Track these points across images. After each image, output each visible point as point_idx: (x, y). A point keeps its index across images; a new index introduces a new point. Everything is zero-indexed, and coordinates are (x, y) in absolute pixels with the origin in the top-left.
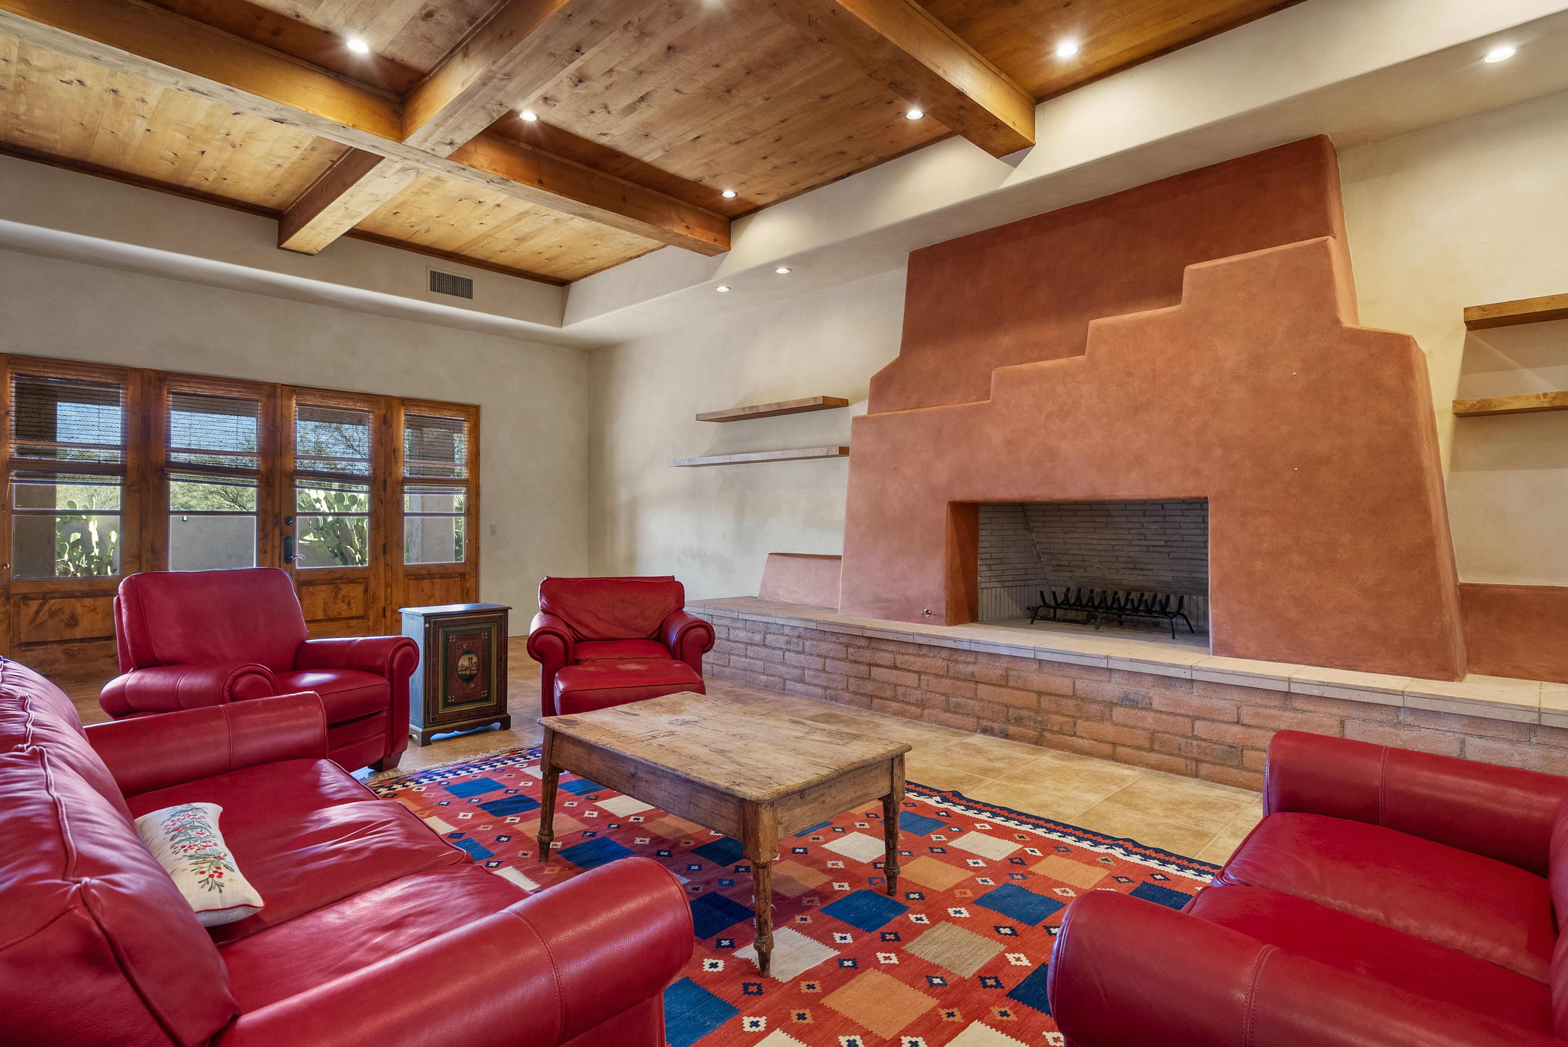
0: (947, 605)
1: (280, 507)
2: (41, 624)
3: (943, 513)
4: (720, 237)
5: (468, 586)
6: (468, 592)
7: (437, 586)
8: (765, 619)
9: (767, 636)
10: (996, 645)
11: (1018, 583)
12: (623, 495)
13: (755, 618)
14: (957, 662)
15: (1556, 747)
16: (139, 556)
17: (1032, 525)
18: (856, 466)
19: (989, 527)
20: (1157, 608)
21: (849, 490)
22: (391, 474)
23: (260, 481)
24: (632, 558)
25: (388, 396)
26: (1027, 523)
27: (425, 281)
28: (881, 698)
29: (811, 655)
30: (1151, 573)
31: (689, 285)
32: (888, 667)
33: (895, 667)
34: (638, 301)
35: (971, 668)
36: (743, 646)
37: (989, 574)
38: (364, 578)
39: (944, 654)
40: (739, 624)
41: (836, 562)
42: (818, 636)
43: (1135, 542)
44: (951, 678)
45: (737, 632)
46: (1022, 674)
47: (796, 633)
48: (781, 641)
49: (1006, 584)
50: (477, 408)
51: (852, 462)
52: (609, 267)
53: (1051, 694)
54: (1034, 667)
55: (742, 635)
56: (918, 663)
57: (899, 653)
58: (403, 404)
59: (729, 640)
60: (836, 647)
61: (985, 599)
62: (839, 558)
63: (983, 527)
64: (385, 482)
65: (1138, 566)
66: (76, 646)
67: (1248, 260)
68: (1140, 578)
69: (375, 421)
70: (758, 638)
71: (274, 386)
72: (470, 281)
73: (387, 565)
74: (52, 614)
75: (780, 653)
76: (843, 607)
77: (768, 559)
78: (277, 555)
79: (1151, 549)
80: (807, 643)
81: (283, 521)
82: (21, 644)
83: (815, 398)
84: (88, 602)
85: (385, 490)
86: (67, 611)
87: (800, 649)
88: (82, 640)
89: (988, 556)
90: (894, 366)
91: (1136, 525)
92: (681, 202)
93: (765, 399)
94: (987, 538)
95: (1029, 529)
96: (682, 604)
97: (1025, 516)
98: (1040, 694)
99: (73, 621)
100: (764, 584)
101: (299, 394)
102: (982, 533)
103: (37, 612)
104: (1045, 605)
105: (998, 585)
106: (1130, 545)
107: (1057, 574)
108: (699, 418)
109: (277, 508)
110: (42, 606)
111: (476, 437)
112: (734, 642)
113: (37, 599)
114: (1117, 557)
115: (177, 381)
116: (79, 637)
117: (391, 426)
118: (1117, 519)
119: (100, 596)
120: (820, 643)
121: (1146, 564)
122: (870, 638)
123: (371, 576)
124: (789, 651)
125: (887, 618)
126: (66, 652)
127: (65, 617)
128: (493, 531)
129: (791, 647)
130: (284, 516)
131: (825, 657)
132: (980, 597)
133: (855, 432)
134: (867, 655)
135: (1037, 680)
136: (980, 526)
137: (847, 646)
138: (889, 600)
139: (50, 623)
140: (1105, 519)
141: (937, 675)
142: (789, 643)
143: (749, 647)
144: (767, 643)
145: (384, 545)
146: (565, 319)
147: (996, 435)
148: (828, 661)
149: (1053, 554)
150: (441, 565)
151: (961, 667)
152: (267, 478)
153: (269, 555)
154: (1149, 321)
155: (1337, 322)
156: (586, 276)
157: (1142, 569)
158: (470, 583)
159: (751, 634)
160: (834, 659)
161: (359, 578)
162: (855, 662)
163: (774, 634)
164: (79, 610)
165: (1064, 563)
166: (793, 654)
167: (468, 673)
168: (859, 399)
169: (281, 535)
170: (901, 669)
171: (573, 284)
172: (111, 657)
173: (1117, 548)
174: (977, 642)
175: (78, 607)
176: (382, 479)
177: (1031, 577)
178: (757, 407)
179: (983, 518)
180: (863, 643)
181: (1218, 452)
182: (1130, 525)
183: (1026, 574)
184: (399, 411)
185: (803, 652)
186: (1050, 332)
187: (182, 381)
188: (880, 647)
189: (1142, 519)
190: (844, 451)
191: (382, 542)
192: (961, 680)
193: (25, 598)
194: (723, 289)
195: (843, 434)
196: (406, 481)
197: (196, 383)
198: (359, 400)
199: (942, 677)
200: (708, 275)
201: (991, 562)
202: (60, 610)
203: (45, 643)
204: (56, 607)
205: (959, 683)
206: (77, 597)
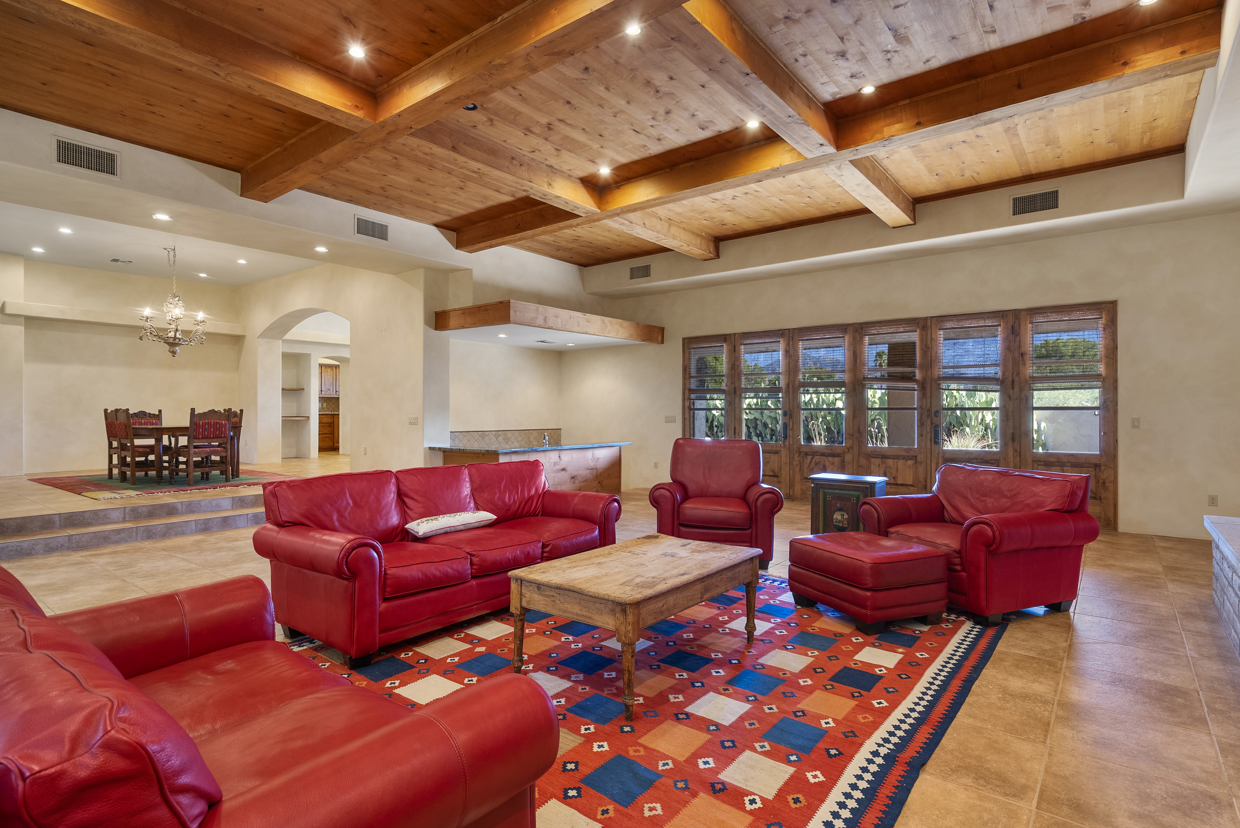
1: (931, 404)
2: (811, 469)
5: (1104, 476)
6: (1104, 483)
22: (1018, 374)
23: (918, 386)
25: (1015, 310)
27: (1008, 207)
38: (996, 460)
50: (1114, 303)
58: (1032, 314)
64: (1013, 381)
69: (1004, 332)
72: (1056, 192)
73: (1015, 451)
78: (929, 438)
81: (933, 414)
82: (805, 478)
84: (830, 459)
85: (1013, 388)
99: (824, 469)
101: (944, 322)
103: (811, 462)
109: (929, 405)
110: (812, 459)
111: (1113, 332)
115: (869, 327)
117: (1019, 335)
119: (835, 456)
123: (1001, 459)
128: (1135, 424)
130: (933, 410)
150: (1072, 455)
152: (923, 384)
153: (924, 437)
158: (1106, 474)
161: (991, 460)
167: (841, 525)
169: (932, 424)
175: (826, 461)
176: (1010, 379)
184: (1026, 320)
187: (870, 327)
193: (807, 454)
196: (1034, 379)
197: (879, 326)
198: (989, 318)
204: (817, 461)
206: (826, 456)
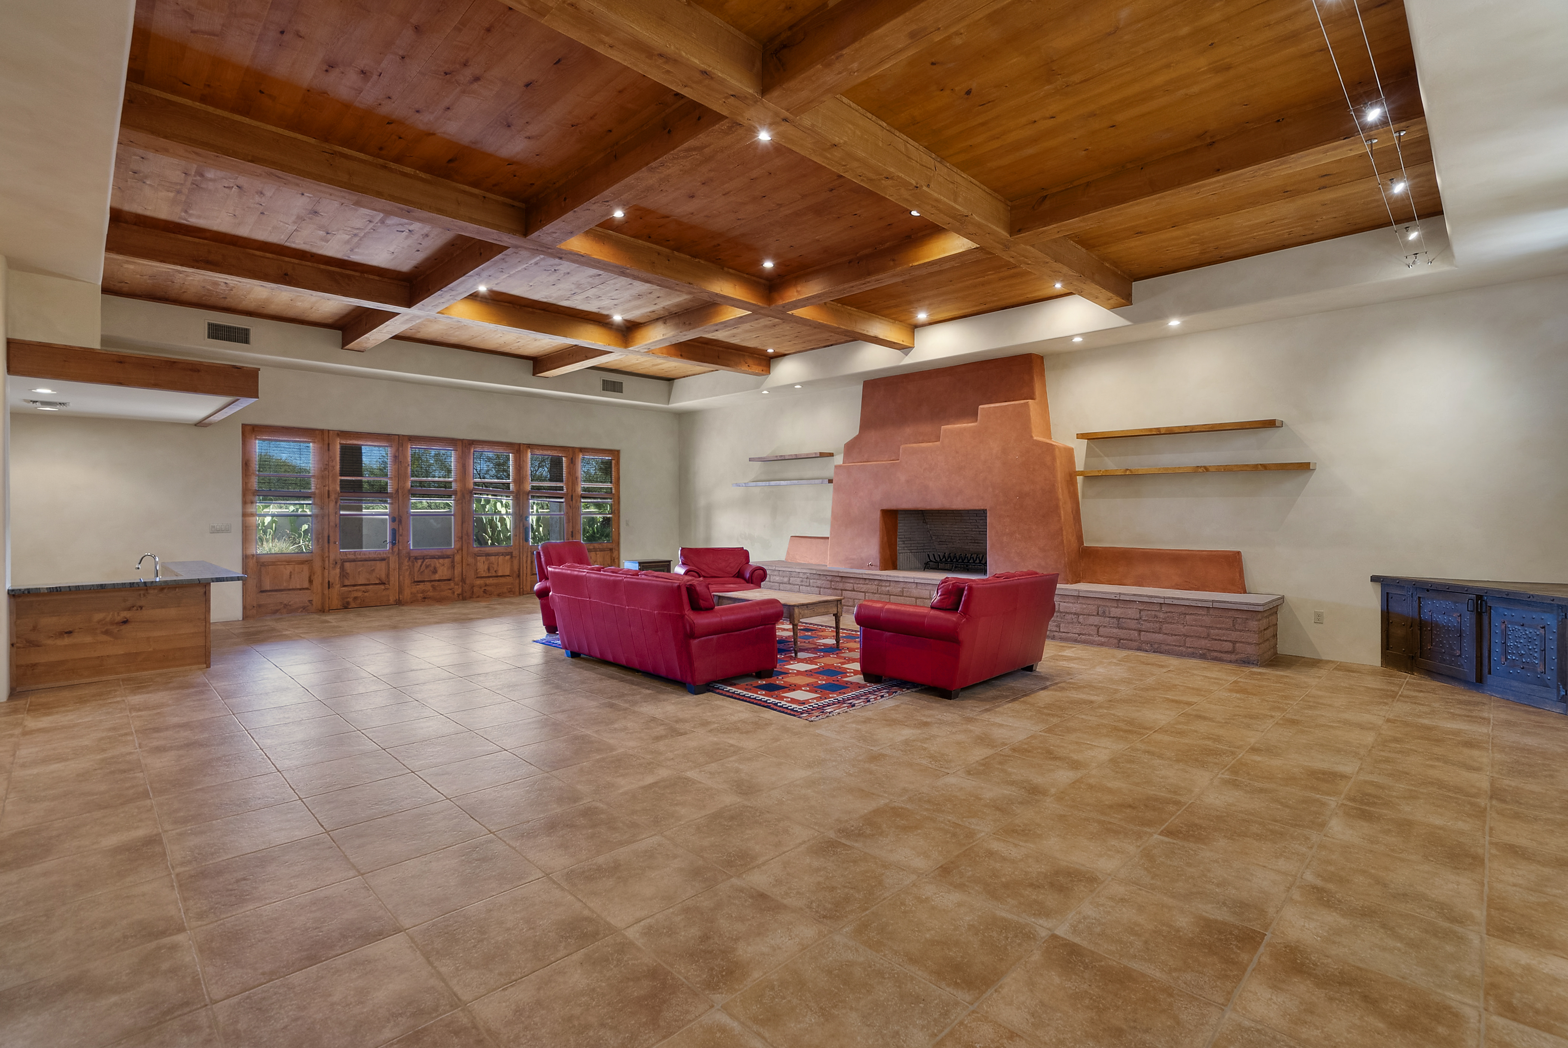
0: (880, 561)
1: (523, 511)
2: (422, 572)
3: (877, 515)
4: (765, 368)
5: (614, 556)
7: (598, 556)
8: (790, 570)
9: (791, 578)
10: (898, 577)
11: (920, 551)
12: (702, 502)
13: (784, 569)
14: (882, 586)
15: (1084, 604)
16: (462, 538)
17: (927, 520)
18: (836, 490)
19: (903, 522)
20: (978, 561)
21: (833, 502)
22: (575, 491)
23: (513, 497)
24: (708, 539)
25: (574, 447)
26: (924, 519)
27: (600, 385)
28: (847, 606)
29: (813, 587)
30: (981, 545)
31: (747, 390)
32: (850, 591)
33: (854, 590)
34: (717, 396)
35: (887, 588)
36: (778, 584)
37: (903, 545)
39: (876, 583)
40: (776, 573)
41: (827, 540)
42: (817, 577)
43: (974, 529)
44: (879, 594)
45: (775, 577)
46: (909, 590)
47: (806, 577)
48: (798, 581)
49: (912, 551)
50: (618, 451)
51: (834, 488)
52: (699, 374)
53: (921, 598)
54: (914, 586)
55: (777, 578)
56: (864, 588)
57: (855, 583)
58: (581, 451)
59: (770, 582)
60: (826, 582)
61: (901, 558)
62: (828, 538)
63: (900, 522)
64: (572, 496)
65: (976, 541)
66: (436, 583)
67: (1002, 406)
68: (978, 547)
70: (786, 580)
71: (519, 445)
72: (622, 383)
74: (427, 567)
75: (798, 587)
76: (830, 563)
77: (790, 539)
78: (521, 537)
79: (981, 533)
80: (811, 581)
82: (415, 582)
83: (815, 453)
84: (441, 561)
85: (572, 500)
86: (433, 565)
87: (808, 584)
88: (439, 581)
89: (903, 537)
90: (856, 439)
91: (974, 521)
92: (745, 354)
93: (788, 452)
94: (902, 528)
95: (925, 523)
96: (748, 561)
97: (923, 516)
98: (917, 598)
99: (435, 571)
100: (788, 553)
101: (532, 449)
102: (899, 525)
103: (421, 566)
104: (931, 561)
105: (908, 551)
106: (972, 531)
107: (940, 546)
108: (751, 460)
109: (521, 512)
110: (423, 562)
111: (618, 468)
112: (773, 582)
113: (421, 559)
114: (966, 537)
116: (437, 579)
117: (575, 464)
118: (965, 518)
119: (445, 558)
120: (818, 581)
121: (980, 540)
122: (842, 577)
124: (802, 585)
125: (852, 568)
126: (433, 586)
127: (432, 568)
128: (627, 524)
129: (803, 584)
131: (820, 588)
132: (898, 557)
133: (835, 473)
134: (841, 586)
135: (915, 592)
136: (898, 522)
137: (831, 581)
138: (853, 559)
139: (426, 571)
140: (960, 518)
141: (873, 593)
142: (802, 581)
143: (781, 585)
144: (790, 582)
145: (572, 532)
146: (671, 400)
147: (903, 478)
148: (822, 589)
149: (938, 535)
151: (883, 588)
154: (965, 429)
155: (1032, 437)
156: (684, 377)
157: (978, 543)
158: (615, 554)
159: (782, 578)
160: (825, 588)
162: (835, 589)
163: (794, 577)
164: (438, 565)
165: (943, 540)
166: (804, 587)
168: (839, 453)
169: (523, 526)
170: (857, 591)
171: (675, 381)
172: (450, 589)
173: (966, 532)
174: (890, 576)
175: (437, 563)
176: (571, 494)
177: (927, 547)
178: (784, 456)
179: (900, 517)
180: (838, 579)
181: (990, 489)
182: (971, 521)
183: (924, 546)
184: (579, 455)
185: (809, 586)
186: (926, 428)
187: (474, 444)
188: (847, 581)
189: (976, 518)
190: (830, 481)
191: (571, 530)
192: (884, 595)
193: (416, 558)
194: (765, 392)
195: (830, 473)
198: (559, 450)
199: (875, 593)
200: (758, 386)
201: (905, 540)
202: (430, 565)
203: (424, 581)
204: (428, 563)
205: (882, 596)
